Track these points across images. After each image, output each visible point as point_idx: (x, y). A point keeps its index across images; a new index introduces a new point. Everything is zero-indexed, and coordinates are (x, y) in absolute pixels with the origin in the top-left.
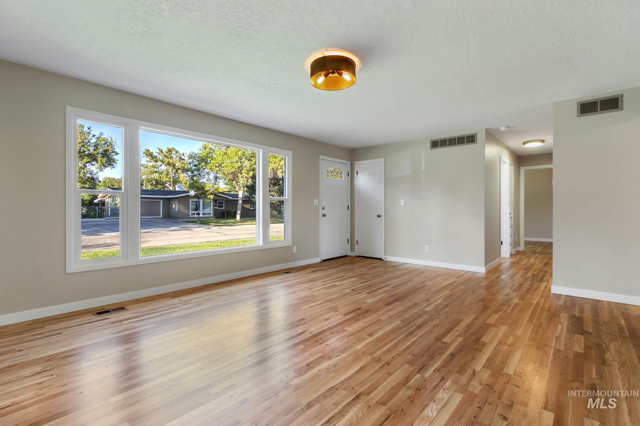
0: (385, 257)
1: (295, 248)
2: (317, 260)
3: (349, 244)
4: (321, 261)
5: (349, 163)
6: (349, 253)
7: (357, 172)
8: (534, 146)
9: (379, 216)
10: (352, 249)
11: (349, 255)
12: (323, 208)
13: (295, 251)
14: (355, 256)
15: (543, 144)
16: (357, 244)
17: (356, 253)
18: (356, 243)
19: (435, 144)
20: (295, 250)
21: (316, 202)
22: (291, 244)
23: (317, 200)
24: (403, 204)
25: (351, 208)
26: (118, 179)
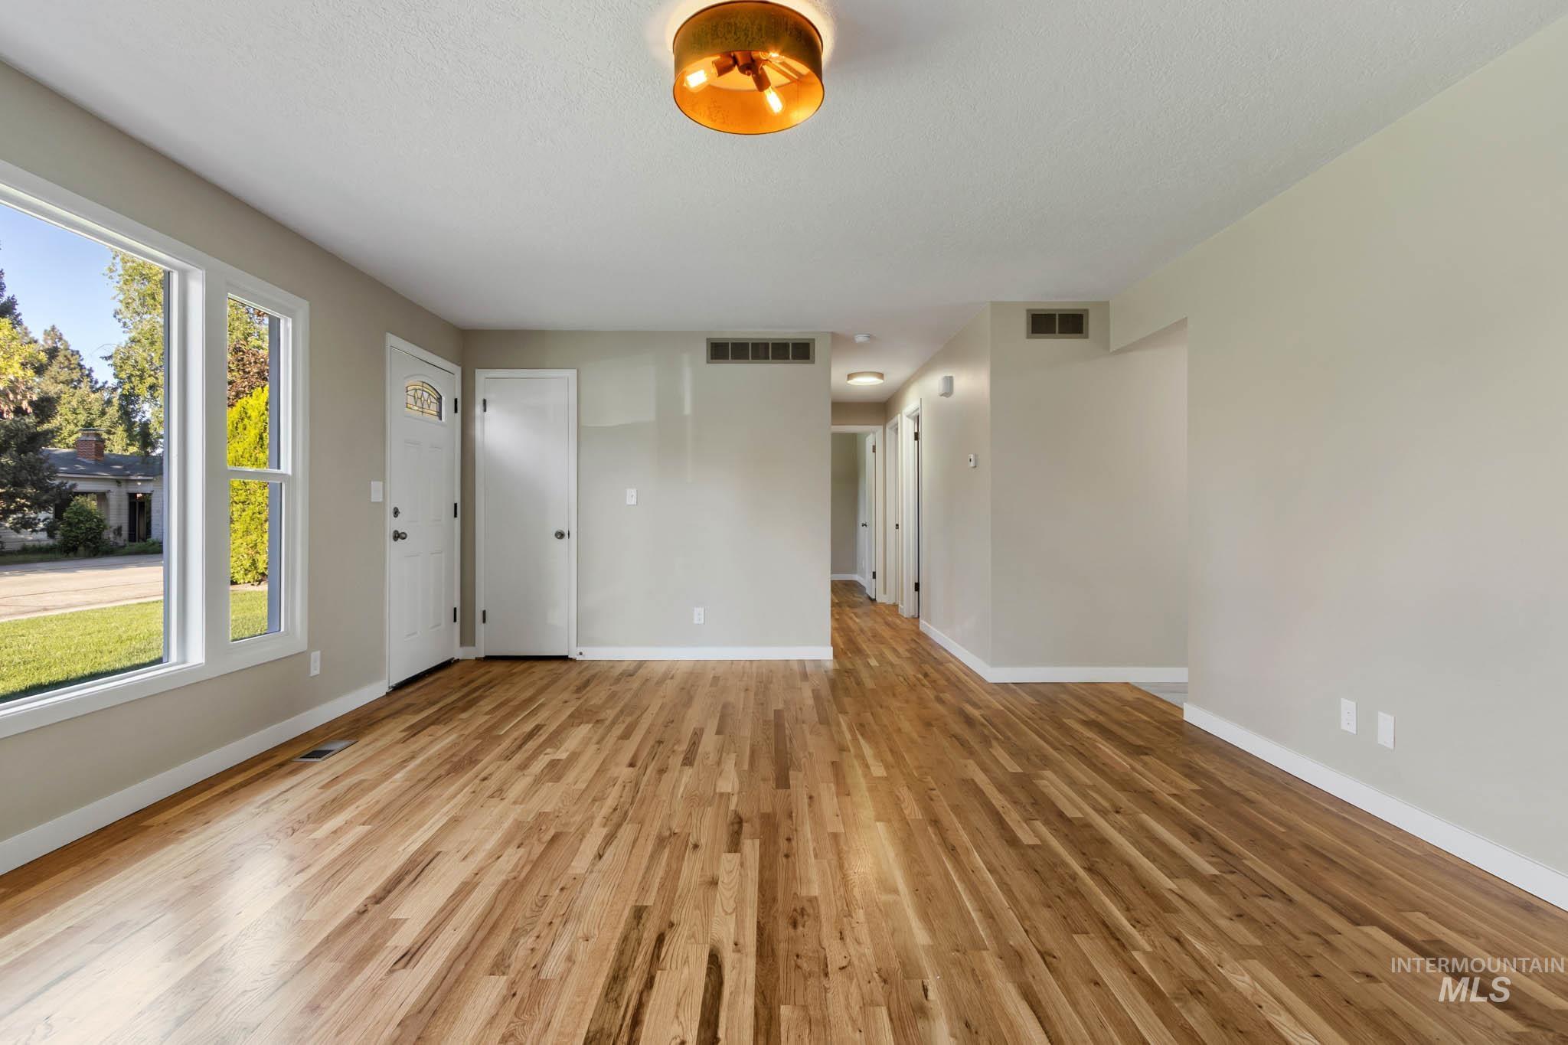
0: (580, 650)
1: (316, 656)
2: (380, 690)
3: (458, 624)
4: (389, 689)
5: (458, 373)
6: (458, 653)
7: (485, 401)
8: (866, 383)
9: (560, 535)
10: (467, 637)
11: (456, 658)
12: (396, 513)
13: (315, 670)
14: (477, 659)
15: (881, 381)
16: (484, 621)
17: (481, 650)
18: (479, 617)
19: (720, 351)
20: (315, 665)
21: (375, 491)
22: (305, 648)
23: (380, 485)
24: (633, 501)
25: (464, 510)
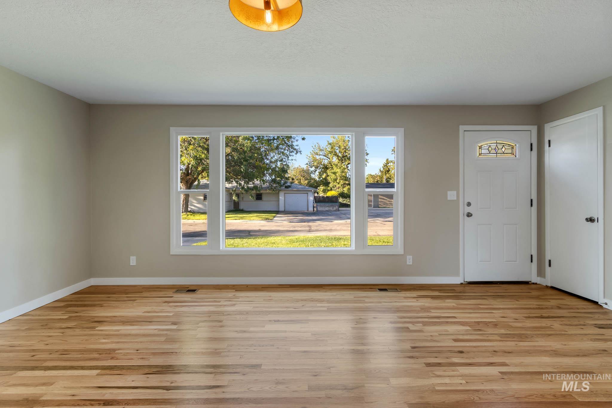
0: (605, 301)
1: (410, 258)
2: (457, 280)
3: (534, 264)
4: (463, 282)
5: (534, 129)
6: (535, 279)
9: (590, 220)
10: (541, 272)
11: (533, 282)
12: (469, 205)
13: (409, 263)
14: (547, 287)
16: (550, 266)
17: (548, 281)
18: (547, 263)
20: (409, 260)
21: (451, 195)
22: (402, 252)
23: (455, 193)
25: (539, 203)
26: (373, 175)
